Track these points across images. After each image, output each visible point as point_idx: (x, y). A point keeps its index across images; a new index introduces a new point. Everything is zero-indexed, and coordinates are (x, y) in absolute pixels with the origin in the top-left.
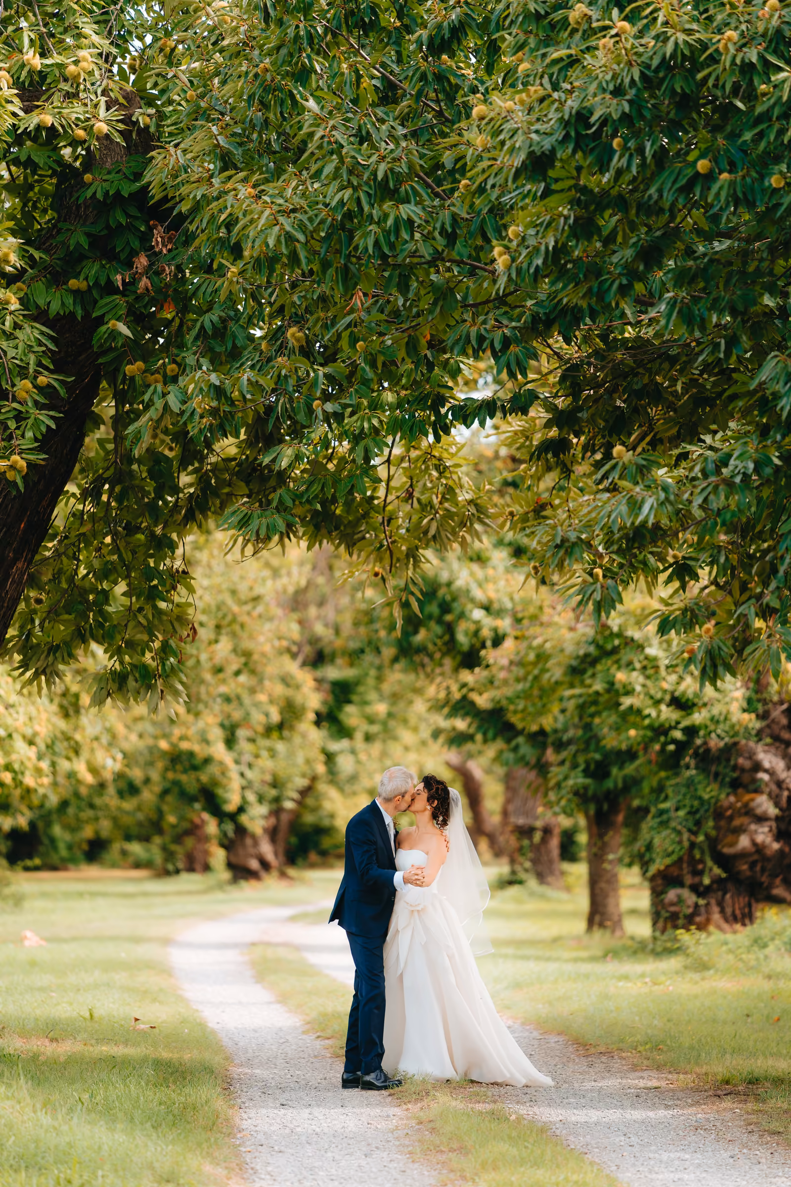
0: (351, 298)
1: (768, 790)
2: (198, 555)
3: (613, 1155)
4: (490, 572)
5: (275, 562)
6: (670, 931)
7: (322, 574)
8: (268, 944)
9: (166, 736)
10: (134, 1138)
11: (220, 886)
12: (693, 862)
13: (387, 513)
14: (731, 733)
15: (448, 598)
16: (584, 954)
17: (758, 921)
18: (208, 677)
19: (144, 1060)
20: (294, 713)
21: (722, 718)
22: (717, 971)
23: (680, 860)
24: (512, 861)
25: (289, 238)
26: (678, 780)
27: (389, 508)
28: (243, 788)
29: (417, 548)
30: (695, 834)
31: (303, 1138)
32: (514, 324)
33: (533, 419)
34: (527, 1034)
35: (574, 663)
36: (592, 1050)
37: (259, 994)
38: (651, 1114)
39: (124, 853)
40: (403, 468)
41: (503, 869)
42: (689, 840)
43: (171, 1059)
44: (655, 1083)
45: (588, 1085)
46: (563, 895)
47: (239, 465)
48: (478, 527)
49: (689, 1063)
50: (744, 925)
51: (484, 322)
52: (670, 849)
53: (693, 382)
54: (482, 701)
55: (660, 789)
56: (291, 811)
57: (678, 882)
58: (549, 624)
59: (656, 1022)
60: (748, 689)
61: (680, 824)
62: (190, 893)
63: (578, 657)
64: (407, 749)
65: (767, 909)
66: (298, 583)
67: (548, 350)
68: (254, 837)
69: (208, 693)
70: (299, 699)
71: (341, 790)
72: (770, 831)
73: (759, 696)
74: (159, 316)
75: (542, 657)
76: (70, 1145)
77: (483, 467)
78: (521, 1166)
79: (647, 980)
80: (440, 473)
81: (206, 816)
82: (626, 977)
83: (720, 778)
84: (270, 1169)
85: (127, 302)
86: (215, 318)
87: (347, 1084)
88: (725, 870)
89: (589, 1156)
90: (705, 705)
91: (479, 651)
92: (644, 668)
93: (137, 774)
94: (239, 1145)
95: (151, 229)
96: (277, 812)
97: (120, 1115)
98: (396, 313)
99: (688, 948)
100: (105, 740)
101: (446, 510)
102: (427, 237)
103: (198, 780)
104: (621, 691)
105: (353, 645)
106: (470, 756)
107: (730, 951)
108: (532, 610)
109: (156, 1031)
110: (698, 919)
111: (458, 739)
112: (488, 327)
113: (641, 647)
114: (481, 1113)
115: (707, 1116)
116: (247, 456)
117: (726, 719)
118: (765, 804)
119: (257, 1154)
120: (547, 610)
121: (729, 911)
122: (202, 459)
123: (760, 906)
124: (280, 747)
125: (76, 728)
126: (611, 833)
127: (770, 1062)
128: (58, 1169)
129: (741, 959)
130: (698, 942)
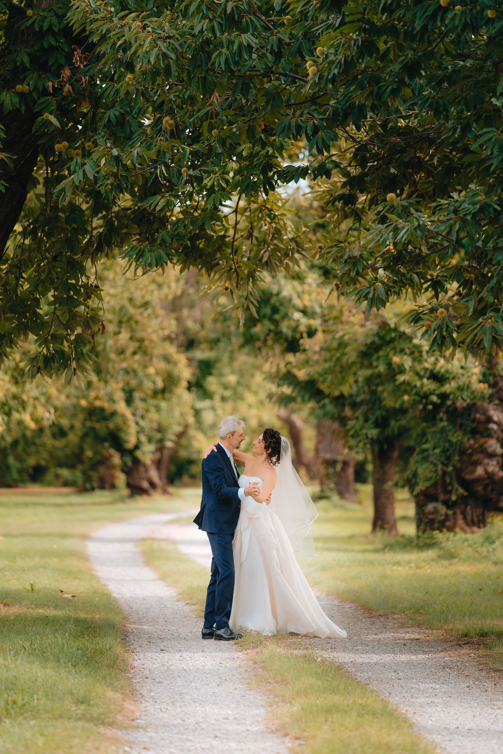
0: (210, 98)
1: (496, 436)
2: (106, 273)
3: (387, 686)
4: (306, 287)
5: (159, 279)
6: (428, 532)
7: (192, 286)
8: (153, 539)
9: (85, 397)
10: (60, 674)
11: (122, 499)
12: (444, 485)
13: (235, 247)
14: (472, 397)
15: (277, 304)
16: (370, 547)
17: (489, 525)
18: (113, 356)
19: (67, 620)
20: (173, 382)
21: (466, 387)
22: (460, 559)
23: (436, 483)
24: (322, 484)
25: (165, 56)
26: (434, 429)
27: (236, 243)
28: (138, 433)
29: (255, 271)
30: (447, 465)
31: (176, 673)
32: (321, 117)
33: (335, 182)
34: (329, 602)
35: (363, 349)
36: (374, 614)
37: (147, 573)
38: (413, 657)
39: (57, 476)
40: (246, 216)
41: (316, 488)
42: (442, 470)
43: (87, 618)
44: (416, 636)
45: (371, 637)
46: (356, 507)
47: (134, 212)
48: (297, 256)
49: (440, 622)
50: (479, 527)
51: (301, 115)
52: (429, 476)
53: (446, 157)
54: (302, 374)
55: (423, 434)
56: (170, 449)
57: (434, 498)
58: (348, 323)
59: (418, 594)
60: (483, 366)
61: (436, 458)
62: (101, 504)
63: (366, 345)
64: (250, 406)
65: (495, 516)
66: (175, 293)
67: (346, 135)
68: (145, 466)
69: (114, 368)
70: (176, 372)
71: (205, 433)
72: (498, 463)
73: (491, 372)
74: (79, 110)
75: (342, 345)
76: (16, 678)
77: (301, 214)
78: (324, 693)
79: (413, 565)
80: (272, 220)
81: (112, 451)
82: (398, 563)
83: (463, 428)
84: (152, 694)
85: (57, 101)
86: (117, 113)
87: (205, 636)
88: (466, 489)
89: (371, 686)
90: (454, 378)
91: (298, 340)
92: (412, 353)
93: (65, 423)
94: (132, 678)
95: (73, 50)
96: (161, 449)
97: (51, 657)
98: (241, 108)
99: (440, 543)
100: (43, 400)
101: (275, 245)
102: (261, 57)
103: (107, 427)
104: (396, 369)
105: (213, 335)
106: (293, 411)
107: (470, 546)
108: (335, 313)
109: (75, 598)
110: (448, 524)
111: (285, 400)
112: (303, 119)
113: (409, 339)
114: (297, 657)
115: (452, 659)
116: (139, 207)
117: (468, 387)
118: (493, 445)
119: (144, 684)
120: (346, 313)
121: (469, 518)
122: (108, 208)
123: (491, 514)
124: (163, 405)
125: (23, 391)
126: (389, 465)
127: (495, 622)
128: (7, 694)
129: (477, 551)
130: (448, 539)
